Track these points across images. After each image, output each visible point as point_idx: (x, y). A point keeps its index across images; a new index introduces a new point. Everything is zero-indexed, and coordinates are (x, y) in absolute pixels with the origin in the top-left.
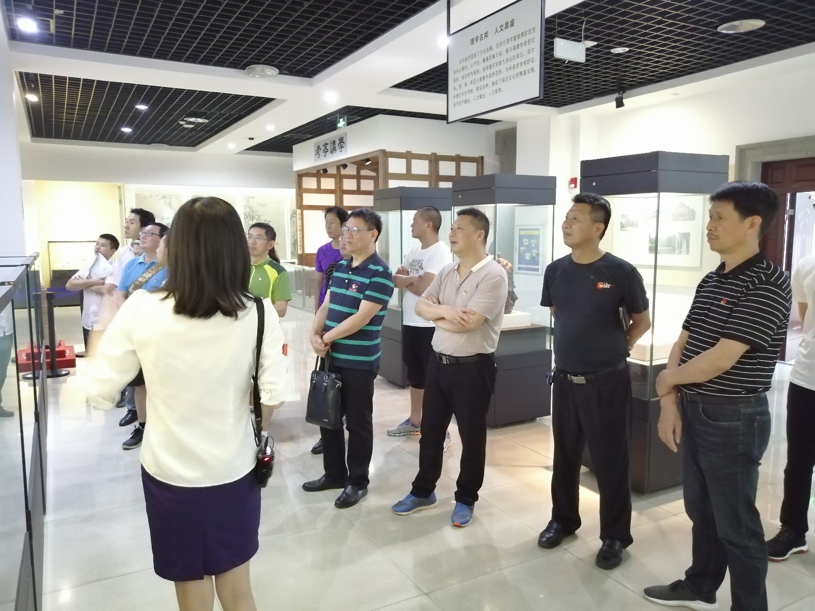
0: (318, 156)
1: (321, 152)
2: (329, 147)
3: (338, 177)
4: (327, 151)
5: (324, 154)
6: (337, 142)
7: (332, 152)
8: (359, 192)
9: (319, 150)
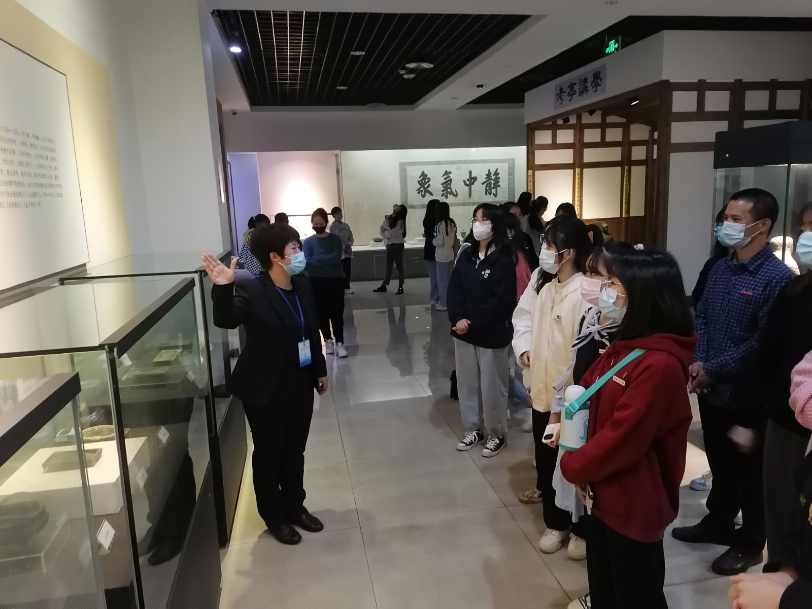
0: (560, 101)
1: (565, 96)
2: (576, 88)
3: (578, 127)
4: (575, 94)
5: (570, 98)
6: (590, 79)
7: (581, 94)
8: (603, 144)
9: (562, 94)
